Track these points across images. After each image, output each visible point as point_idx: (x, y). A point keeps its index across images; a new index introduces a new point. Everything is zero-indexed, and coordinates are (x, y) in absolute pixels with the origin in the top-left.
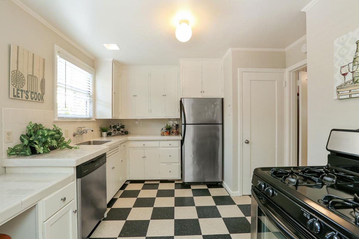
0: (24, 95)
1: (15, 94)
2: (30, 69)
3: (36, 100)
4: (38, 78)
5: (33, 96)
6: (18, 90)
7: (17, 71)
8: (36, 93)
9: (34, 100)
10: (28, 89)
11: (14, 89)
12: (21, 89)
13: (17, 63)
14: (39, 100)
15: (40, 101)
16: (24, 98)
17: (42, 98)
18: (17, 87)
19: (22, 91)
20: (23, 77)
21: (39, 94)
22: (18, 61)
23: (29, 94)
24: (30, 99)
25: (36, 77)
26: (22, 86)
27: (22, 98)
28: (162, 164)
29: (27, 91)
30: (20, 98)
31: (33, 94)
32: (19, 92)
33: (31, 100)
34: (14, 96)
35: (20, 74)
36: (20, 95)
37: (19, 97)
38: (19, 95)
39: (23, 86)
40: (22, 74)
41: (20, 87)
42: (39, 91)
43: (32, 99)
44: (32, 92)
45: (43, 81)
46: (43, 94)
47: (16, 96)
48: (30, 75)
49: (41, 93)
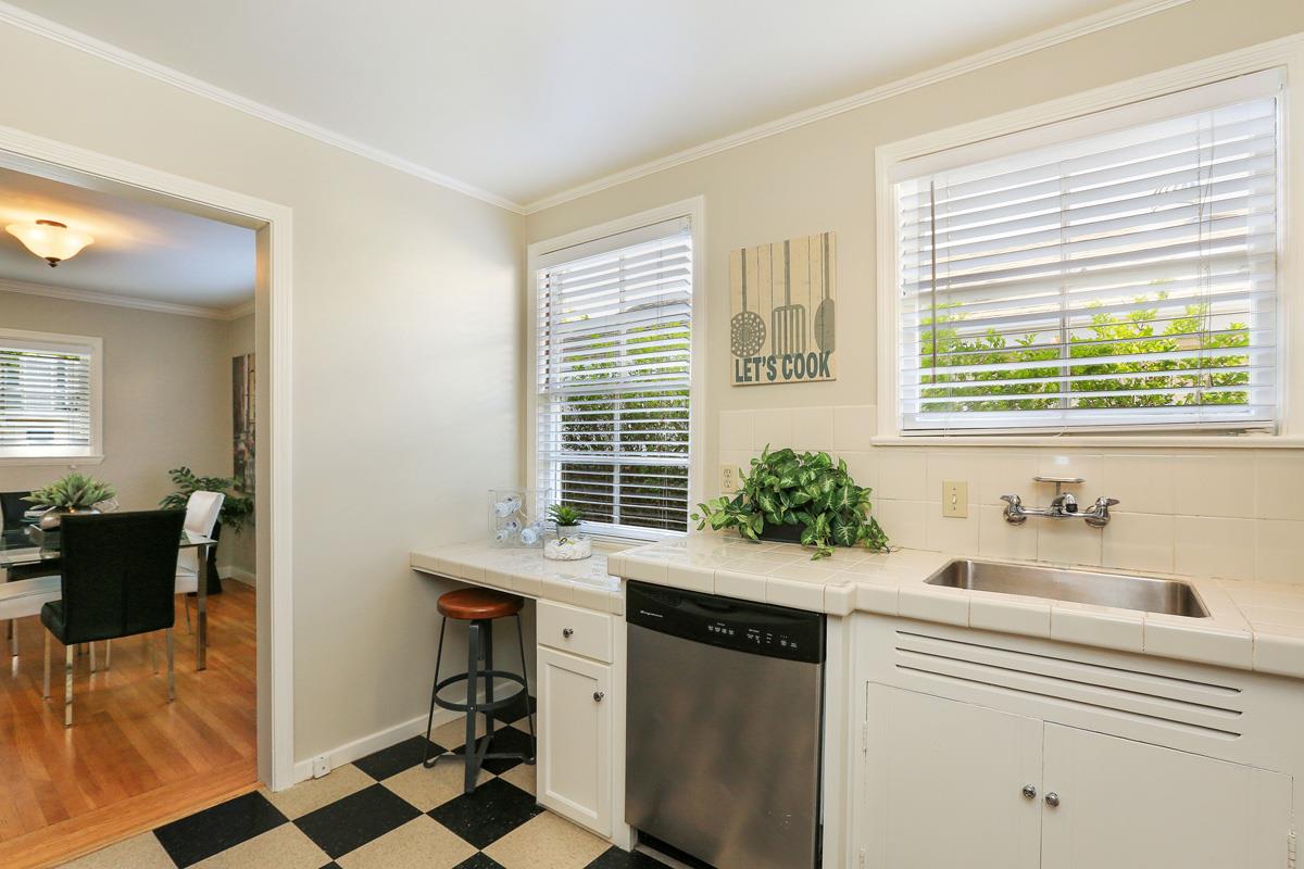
0: (764, 370)
2: (780, 291)
3: (799, 376)
4: (806, 308)
5: (790, 366)
6: (747, 361)
7: (743, 314)
8: (800, 356)
9: (794, 378)
10: (774, 351)
11: (737, 361)
12: (756, 356)
13: (744, 293)
14: (812, 375)
15: (818, 377)
16: (764, 379)
17: (824, 366)
18: (745, 354)
19: (757, 361)
20: (762, 322)
21: (812, 355)
22: (744, 287)
23: (778, 365)
24: (780, 377)
25: (798, 307)
26: (757, 348)
27: (757, 379)
29: (772, 358)
30: (754, 381)
31: (791, 362)
32: (749, 365)
33: (784, 380)
34: (739, 379)
35: (752, 316)
36: (752, 374)
37: (750, 379)
38: (749, 374)
39: (760, 346)
40: (756, 316)
41: (751, 352)
42: (813, 347)
43: (787, 376)
44: (787, 357)
45: (826, 312)
46: (828, 353)
47: (742, 380)
48: (779, 309)
49: (817, 352)
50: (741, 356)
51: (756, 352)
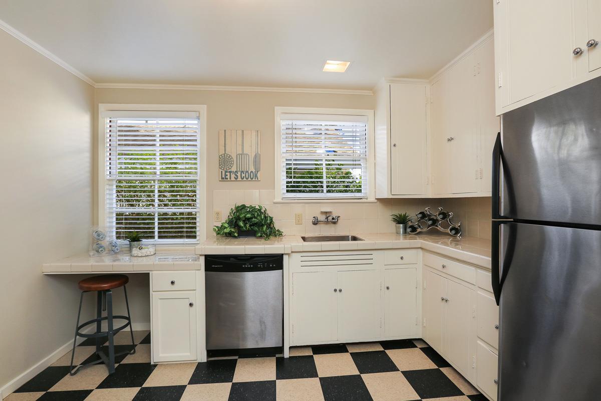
0: (233, 176)
1: (223, 177)
2: (239, 149)
3: (247, 179)
4: (250, 155)
6: (226, 172)
7: (224, 154)
8: (247, 172)
9: (245, 179)
10: (237, 169)
13: (225, 146)
14: (252, 179)
15: (254, 179)
16: (233, 179)
17: (256, 176)
18: (225, 169)
19: (230, 172)
20: (232, 158)
21: (252, 172)
22: (225, 144)
23: (239, 174)
24: (239, 179)
25: (247, 154)
26: (230, 167)
27: (230, 179)
29: (236, 172)
30: (229, 180)
31: (244, 174)
32: (227, 174)
34: (222, 178)
35: (228, 156)
37: (227, 179)
38: (227, 177)
39: (232, 167)
40: (230, 156)
42: (252, 169)
43: (242, 179)
44: (242, 172)
45: (257, 157)
46: (258, 172)
47: (224, 179)
48: (239, 154)
49: (254, 171)
50: (223, 170)
51: (229, 169)
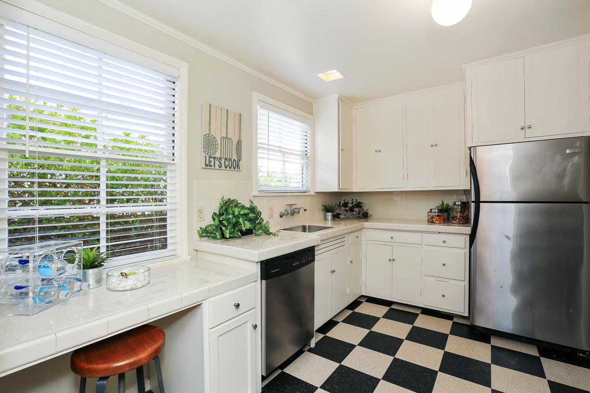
0: (217, 163)
1: (207, 163)
2: (224, 130)
3: (230, 168)
4: (233, 140)
5: (227, 163)
6: (210, 157)
7: (209, 135)
8: (230, 160)
9: (228, 168)
10: (221, 155)
11: (206, 156)
12: (214, 156)
13: (210, 125)
14: (234, 168)
15: (236, 169)
16: (217, 167)
17: (238, 165)
18: (209, 154)
19: (214, 158)
20: (216, 141)
21: (234, 160)
23: (223, 162)
24: (223, 167)
25: (230, 139)
26: (214, 152)
27: (214, 167)
28: (426, 278)
29: (220, 158)
31: (227, 161)
32: (211, 159)
33: (225, 169)
34: (206, 165)
35: (213, 137)
36: (212, 164)
37: (211, 166)
38: (211, 164)
39: (216, 151)
40: (214, 138)
41: (212, 154)
42: (235, 157)
43: (226, 167)
44: (226, 159)
45: (239, 143)
46: (239, 161)
47: (208, 166)
48: (223, 137)
49: (236, 159)
50: (208, 154)
51: (214, 154)
